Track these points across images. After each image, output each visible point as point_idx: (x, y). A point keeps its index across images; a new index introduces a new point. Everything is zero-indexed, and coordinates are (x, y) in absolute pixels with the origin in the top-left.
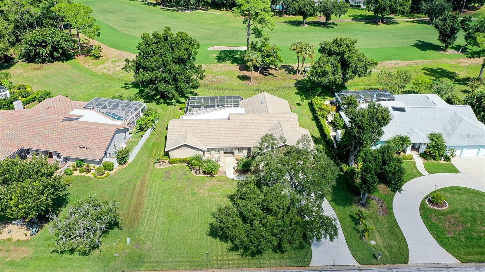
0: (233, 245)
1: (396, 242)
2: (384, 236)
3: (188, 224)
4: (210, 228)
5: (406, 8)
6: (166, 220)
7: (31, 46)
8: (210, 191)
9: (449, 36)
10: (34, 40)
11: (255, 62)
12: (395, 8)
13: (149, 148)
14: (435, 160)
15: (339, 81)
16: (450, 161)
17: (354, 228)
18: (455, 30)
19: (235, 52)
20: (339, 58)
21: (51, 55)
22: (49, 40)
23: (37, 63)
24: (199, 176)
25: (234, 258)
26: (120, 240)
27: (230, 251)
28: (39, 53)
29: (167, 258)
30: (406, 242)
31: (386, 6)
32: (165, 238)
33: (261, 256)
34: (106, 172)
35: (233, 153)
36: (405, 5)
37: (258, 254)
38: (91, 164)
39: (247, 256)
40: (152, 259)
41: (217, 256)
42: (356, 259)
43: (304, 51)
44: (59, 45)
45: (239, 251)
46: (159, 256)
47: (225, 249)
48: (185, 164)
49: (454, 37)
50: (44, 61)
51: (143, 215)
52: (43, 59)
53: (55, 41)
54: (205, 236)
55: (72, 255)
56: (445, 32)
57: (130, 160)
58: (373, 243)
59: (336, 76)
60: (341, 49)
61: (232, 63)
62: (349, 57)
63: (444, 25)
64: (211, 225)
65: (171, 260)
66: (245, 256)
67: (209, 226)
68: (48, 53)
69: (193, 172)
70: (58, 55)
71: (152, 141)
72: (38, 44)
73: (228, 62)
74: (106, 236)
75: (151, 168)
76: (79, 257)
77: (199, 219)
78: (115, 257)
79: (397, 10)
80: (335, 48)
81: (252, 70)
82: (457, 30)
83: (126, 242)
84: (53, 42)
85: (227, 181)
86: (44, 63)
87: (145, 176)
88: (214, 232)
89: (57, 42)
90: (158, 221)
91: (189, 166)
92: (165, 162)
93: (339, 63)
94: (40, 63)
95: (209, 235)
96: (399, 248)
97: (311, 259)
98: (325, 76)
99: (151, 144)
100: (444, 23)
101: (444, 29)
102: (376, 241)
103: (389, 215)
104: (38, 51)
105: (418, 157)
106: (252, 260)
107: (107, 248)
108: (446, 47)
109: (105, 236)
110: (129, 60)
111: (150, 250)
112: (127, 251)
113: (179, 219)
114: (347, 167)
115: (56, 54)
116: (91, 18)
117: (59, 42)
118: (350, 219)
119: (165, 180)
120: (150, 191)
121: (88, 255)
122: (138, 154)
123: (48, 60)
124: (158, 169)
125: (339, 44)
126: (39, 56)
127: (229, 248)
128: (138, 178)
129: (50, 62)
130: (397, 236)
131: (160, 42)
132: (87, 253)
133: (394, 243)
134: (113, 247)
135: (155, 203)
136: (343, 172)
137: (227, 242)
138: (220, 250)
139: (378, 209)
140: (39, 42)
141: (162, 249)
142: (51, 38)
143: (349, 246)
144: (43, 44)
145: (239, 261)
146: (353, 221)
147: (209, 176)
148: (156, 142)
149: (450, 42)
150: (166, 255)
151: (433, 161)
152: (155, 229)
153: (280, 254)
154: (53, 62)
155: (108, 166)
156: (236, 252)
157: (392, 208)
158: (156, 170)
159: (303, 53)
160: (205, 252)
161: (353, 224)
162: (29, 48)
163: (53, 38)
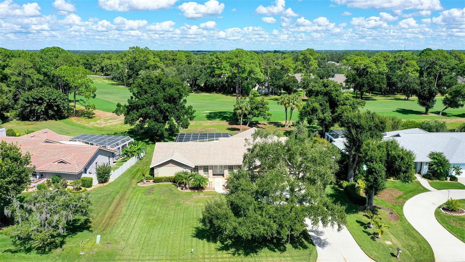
0: (223, 245)
1: (416, 242)
2: (400, 238)
3: (170, 228)
4: (196, 231)
5: (382, 84)
6: (145, 225)
7: (27, 103)
8: (197, 202)
9: (429, 100)
10: (31, 97)
11: (244, 109)
12: (372, 85)
13: (133, 172)
14: (440, 179)
15: (328, 119)
16: (457, 181)
17: (364, 231)
18: (433, 93)
19: (225, 113)
20: (326, 98)
21: (46, 113)
22: (46, 97)
23: (31, 121)
24: (185, 191)
25: (224, 256)
26: (89, 240)
27: (219, 250)
28: (34, 110)
29: (143, 256)
30: (428, 242)
31: (364, 83)
32: (143, 239)
33: (256, 255)
34: (83, 188)
35: (223, 175)
36: (382, 82)
37: (253, 253)
38: (67, 181)
39: (239, 254)
40: (125, 257)
41: (204, 254)
42: (371, 257)
43: (291, 102)
44: (55, 102)
45: (230, 250)
46: (133, 255)
47: (213, 249)
48: (171, 183)
49: (433, 101)
50: (38, 119)
51: (119, 221)
52: (37, 116)
53: (51, 98)
54: (190, 238)
55: (28, 254)
56: (424, 94)
57: (111, 179)
58: (389, 243)
59: (325, 115)
60: (328, 89)
61: (222, 120)
62: (337, 96)
63: (422, 88)
64: (197, 228)
65: (147, 258)
66: (237, 255)
67: (194, 229)
68: (43, 110)
69: (179, 189)
70: (52, 113)
71: (137, 168)
72: (34, 100)
73: (218, 119)
74: (74, 237)
75: (134, 186)
76: (36, 255)
77: (184, 224)
78: (81, 255)
79: (375, 87)
80: (322, 88)
81: (241, 123)
82: (435, 92)
83: (95, 242)
84: (49, 100)
85: (216, 195)
86: (37, 121)
87: (126, 192)
88: (200, 234)
89: (54, 100)
90: (136, 225)
91: (175, 184)
92: (150, 182)
93: (327, 102)
94: (34, 121)
95: (194, 237)
96: (420, 247)
97: (317, 257)
98: (314, 113)
99: (135, 170)
100: (422, 87)
101: (423, 91)
102: (391, 241)
103: (401, 221)
104: (33, 108)
105: (421, 178)
106: (245, 258)
107: (71, 247)
108: (427, 110)
109: (71, 237)
110: (121, 105)
111: (123, 249)
112: (96, 250)
113: (160, 225)
114: (347, 183)
115: (51, 112)
116: (89, 80)
117: (55, 100)
118: (357, 224)
119: (147, 195)
120: (130, 202)
121: (48, 253)
122: (120, 176)
123: (42, 118)
124: (141, 187)
125: (326, 85)
126: (34, 114)
127: (219, 247)
128: (118, 193)
129: (44, 120)
130: (414, 237)
131: (152, 83)
132: (47, 252)
133: (413, 243)
134: (79, 246)
135: (134, 211)
136: (343, 188)
137: (216, 242)
138: (208, 249)
139: (387, 215)
140: (36, 99)
141: (138, 248)
142: (48, 95)
143: (360, 246)
144: (39, 101)
145: (231, 259)
146: (361, 225)
147: (196, 191)
148: (141, 169)
149: (430, 104)
150: (142, 254)
151: (438, 181)
152: (131, 232)
153: (279, 253)
154: (46, 120)
155: (86, 181)
156: (226, 251)
157: (404, 215)
158: (139, 187)
159: (291, 104)
160: (190, 252)
161: (362, 228)
162: (25, 105)
163: (50, 95)
